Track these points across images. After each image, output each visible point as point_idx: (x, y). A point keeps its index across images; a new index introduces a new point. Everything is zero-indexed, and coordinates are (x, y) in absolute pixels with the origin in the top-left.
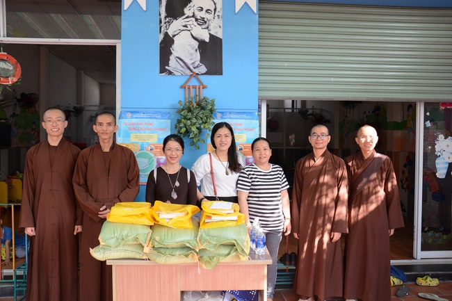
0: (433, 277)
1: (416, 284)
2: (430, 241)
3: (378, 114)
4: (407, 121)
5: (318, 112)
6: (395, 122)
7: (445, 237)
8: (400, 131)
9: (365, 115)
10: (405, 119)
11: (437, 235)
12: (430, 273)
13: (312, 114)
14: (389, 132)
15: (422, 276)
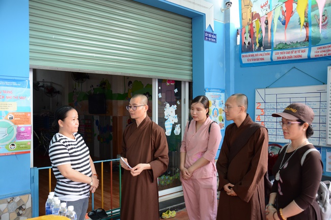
0: (172, 210)
1: (162, 218)
2: (163, 183)
3: (104, 87)
4: (127, 93)
5: (49, 84)
6: (119, 94)
7: (171, 178)
8: (122, 101)
9: (92, 88)
10: (127, 92)
11: (167, 177)
12: (170, 207)
13: (43, 86)
14: (114, 101)
15: (165, 211)
